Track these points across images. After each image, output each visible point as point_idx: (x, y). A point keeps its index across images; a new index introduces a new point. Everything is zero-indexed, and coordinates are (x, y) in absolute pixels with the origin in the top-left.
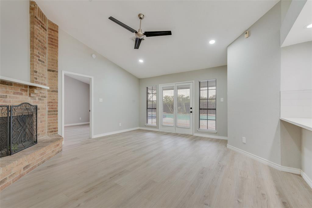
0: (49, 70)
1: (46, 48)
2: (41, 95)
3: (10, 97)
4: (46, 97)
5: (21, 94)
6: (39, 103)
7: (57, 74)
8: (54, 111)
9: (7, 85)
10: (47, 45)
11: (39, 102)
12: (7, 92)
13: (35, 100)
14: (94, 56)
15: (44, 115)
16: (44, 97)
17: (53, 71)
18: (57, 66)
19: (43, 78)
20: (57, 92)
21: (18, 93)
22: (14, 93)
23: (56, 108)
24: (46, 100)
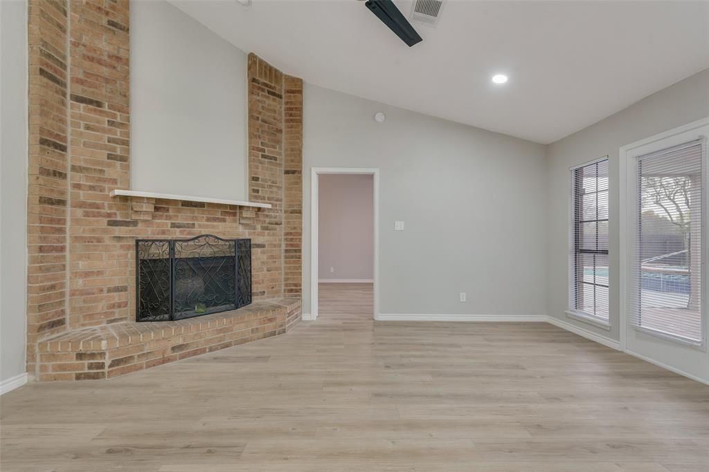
0: (287, 172)
1: (280, 131)
2: (267, 220)
3: (200, 226)
4: (281, 224)
5: (224, 221)
6: (264, 236)
7: (300, 178)
8: (296, 251)
9: (196, 206)
10: (283, 126)
11: (264, 233)
12: (194, 218)
13: (255, 229)
14: (380, 117)
15: (275, 258)
16: (277, 224)
17: (293, 172)
18: (300, 161)
19: (275, 189)
20: (300, 212)
21: (215, 219)
22: (208, 220)
23: (299, 245)
24: (281, 230)
